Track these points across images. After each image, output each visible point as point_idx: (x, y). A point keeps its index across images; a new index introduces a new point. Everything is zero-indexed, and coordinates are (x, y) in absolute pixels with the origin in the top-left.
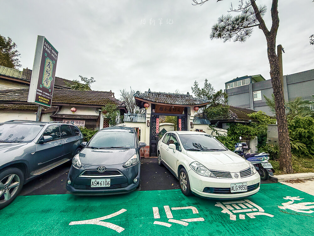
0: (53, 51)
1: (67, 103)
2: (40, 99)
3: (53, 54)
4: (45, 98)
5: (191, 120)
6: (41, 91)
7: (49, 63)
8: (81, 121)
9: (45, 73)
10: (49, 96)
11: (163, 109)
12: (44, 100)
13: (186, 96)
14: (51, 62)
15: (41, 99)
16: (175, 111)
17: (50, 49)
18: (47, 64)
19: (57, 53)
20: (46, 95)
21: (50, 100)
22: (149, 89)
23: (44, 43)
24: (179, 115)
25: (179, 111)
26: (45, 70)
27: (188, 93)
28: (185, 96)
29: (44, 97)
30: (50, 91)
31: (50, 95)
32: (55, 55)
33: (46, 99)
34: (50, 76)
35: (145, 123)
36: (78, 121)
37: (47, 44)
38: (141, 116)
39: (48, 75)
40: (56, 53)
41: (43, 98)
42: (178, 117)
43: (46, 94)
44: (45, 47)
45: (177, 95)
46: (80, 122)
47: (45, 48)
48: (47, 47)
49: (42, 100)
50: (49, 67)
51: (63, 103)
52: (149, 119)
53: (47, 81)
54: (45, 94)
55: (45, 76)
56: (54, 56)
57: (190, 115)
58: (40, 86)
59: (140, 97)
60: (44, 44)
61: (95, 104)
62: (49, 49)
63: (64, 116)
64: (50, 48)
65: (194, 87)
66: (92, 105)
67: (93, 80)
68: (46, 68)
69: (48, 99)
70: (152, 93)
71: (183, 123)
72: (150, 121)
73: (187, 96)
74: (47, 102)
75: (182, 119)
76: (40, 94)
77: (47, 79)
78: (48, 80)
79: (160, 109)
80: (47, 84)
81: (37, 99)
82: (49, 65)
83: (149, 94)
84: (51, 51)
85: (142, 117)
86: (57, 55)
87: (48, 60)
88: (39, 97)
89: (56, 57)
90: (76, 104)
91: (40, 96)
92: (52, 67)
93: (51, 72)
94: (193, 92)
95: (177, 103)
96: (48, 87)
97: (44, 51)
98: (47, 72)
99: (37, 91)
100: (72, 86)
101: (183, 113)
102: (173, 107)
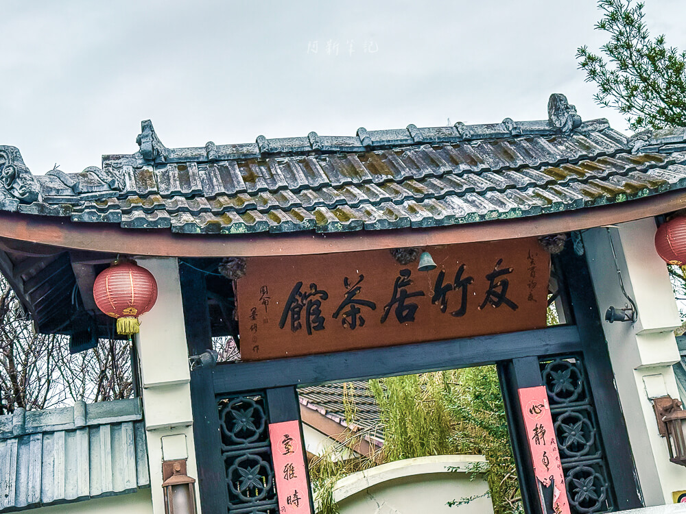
5: (655, 370)
11: (327, 308)
13: (542, 134)
16: (461, 312)
22: (147, 126)
24: (505, 346)
25: (502, 298)
27: (557, 103)
28: (532, 135)
35: (143, 492)
38: (92, 429)
42: (505, 367)
45: (448, 139)
52: (183, 448)
57: (632, 320)
59: (32, 210)
65: (607, 37)
70: (182, 164)
71: (571, 420)
72: (192, 472)
73: (554, 134)
75: (550, 385)
79: (291, 310)
83: (143, 178)
85: (105, 432)
94: (610, 98)
95: (459, 207)
101: (554, 314)
102: (427, 260)
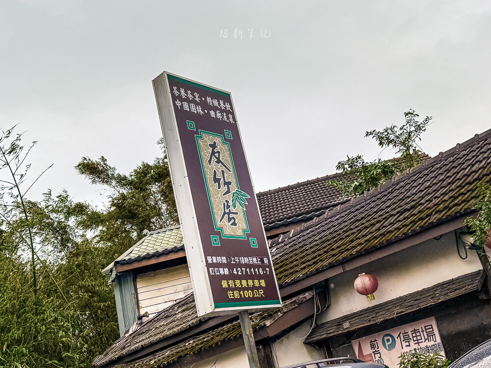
0: (209, 100)
1: (331, 266)
2: (229, 288)
3: (215, 109)
4: (247, 277)
6: (224, 260)
7: (213, 146)
8: (420, 326)
9: (211, 186)
10: (258, 267)
12: (244, 289)
14: (218, 140)
15: (233, 290)
17: (197, 99)
18: (205, 153)
19: (226, 97)
20: (247, 266)
21: (268, 278)
23: (172, 90)
26: (209, 177)
29: (241, 278)
30: (254, 244)
31: (262, 261)
32: (222, 111)
33: (250, 282)
34: (234, 188)
36: (409, 329)
37: (182, 91)
39: (225, 189)
40: (221, 102)
41: (238, 282)
43: (245, 260)
44: (178, 103)
46: (415, 331)
47: (182, 106)
48: (187, 100)
49: (239, 289)
50: (219, 161)
51: (318, 272)
53: (230, 212)
54: (240, 265)
55: (217, 198)
56: (219, 115)
58: (213, 242)
60: (173, 95)
61: (434, 219)
62: (194, 101)
63: (346, 325)
64: (197, 96)
66: (424, 230)
67: (416, 119)
68: (209, 169)
69: (259, 277)
74: (261, 292)
76: (222, 272)
77: (228, 207)
78: (231, 208)
80: (234, 224)
81: (220, 296)
82: (213, 153)
84: (205, 106)
86: (228, 106)
87: (205, 141)
88: (224, 284)
89: (228, 112)
90: (359, 255)
91: (224, 277)
92: (226, 155)
93: (231, 176)
96: (240, 233)
97: (182, 116)
98: (216, 180)
99: (209, 265)
100: (353, 185)
